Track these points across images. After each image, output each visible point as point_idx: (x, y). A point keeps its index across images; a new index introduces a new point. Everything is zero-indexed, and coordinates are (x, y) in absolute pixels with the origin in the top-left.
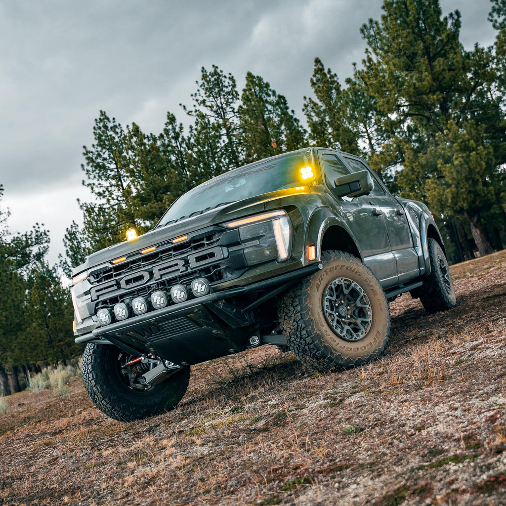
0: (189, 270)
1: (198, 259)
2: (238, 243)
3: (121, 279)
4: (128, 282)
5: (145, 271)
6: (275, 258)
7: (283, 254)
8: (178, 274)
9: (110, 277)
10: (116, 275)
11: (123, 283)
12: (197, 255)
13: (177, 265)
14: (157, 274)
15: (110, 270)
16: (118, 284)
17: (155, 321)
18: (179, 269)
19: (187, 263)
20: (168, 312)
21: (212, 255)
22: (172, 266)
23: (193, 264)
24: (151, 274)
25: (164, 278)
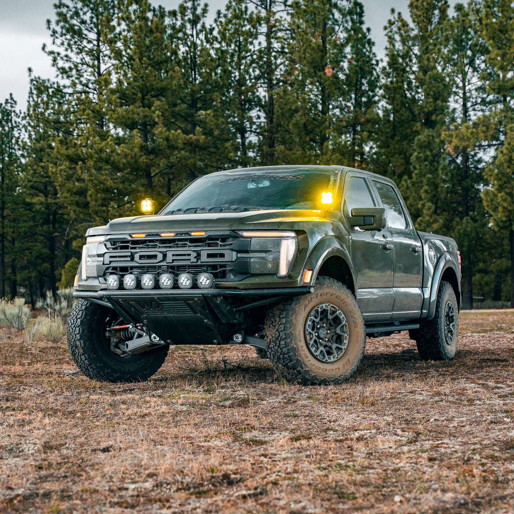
0: (199, 263)
1: (209, 256)
2: (247, 252)
3: (136, 253)
4: (141, 257)
5: (160, 252)
6: (275, 272)
7: (283, 271)
8: (188, 263)
9: (127, 247)
10: (132, 248)
11: (137, 257)
12: (210, 252)
13: (190, 255)
14: (170, 258)
15: (128, 242)
16: (132, 257)
17: (158, 298)
18: (190, 260)
19: (198, 256)
20: (172, 294)
21: (222, 255)
22: (185, 255)
23: (204, 258)
24: (165, 256)
25: (175, 263)
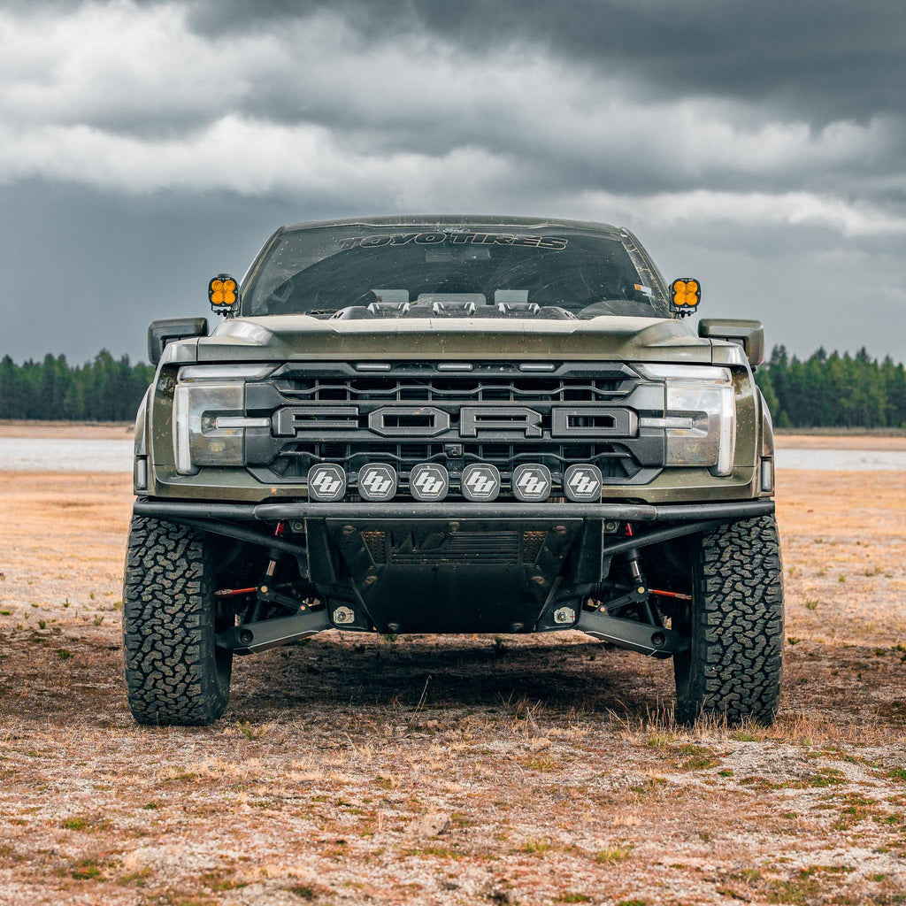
0: (547, 437)
1: (574, 421)
3: (372, 409)
4: (390, 421)
5: (441, 408)
7: (726, 463)
8: (519, 437)
9: (341, 395)
10: (354, 396)
11: (376, 421)
12: (575, 413)
13: (523, 418)
14: (468, 424)
15: (342, 381)
16: (363, 420)
17: (462, 524)
18: (524, 430)
19: (546, 423)
21: (607, 422)
22: (508, 418)
23: (561, 426)
24: (455, 418)
25: (483, 437)
